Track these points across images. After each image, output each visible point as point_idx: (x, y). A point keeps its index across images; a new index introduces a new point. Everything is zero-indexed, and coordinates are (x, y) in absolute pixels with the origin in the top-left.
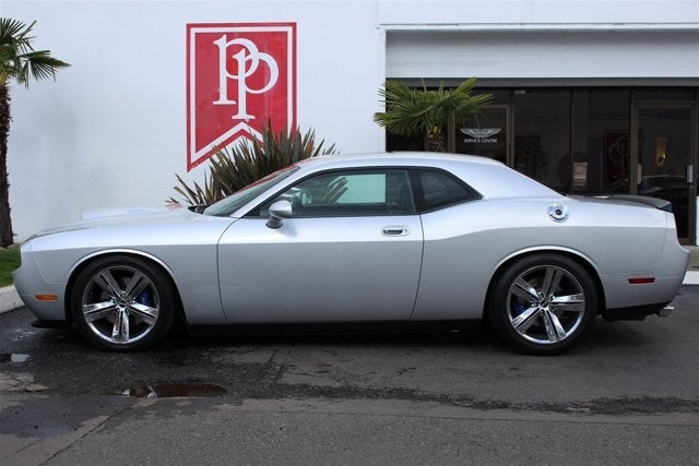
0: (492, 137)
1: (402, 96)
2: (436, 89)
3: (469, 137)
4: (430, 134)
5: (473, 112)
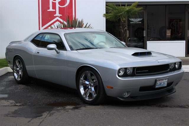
0: (140, 21)
1: (113, 8)
2: (124, 5)
3: (132, 21)
4: (123, 21)
5: (137, 13)
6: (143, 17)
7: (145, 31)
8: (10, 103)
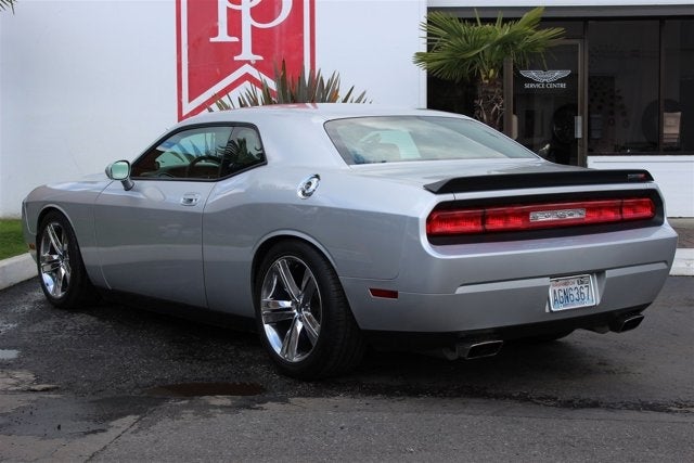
0: (561, 80)
1: (449, 31)
2: (493, 21)
3: (530, 81)
4: (485, 78)
5: (539, 50)
6: (572, 65)
7: (579, 120)
8: (13, 381)
